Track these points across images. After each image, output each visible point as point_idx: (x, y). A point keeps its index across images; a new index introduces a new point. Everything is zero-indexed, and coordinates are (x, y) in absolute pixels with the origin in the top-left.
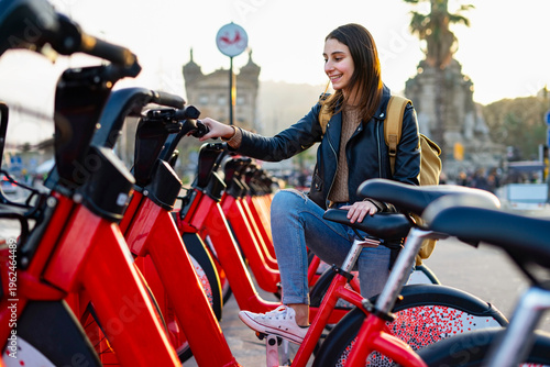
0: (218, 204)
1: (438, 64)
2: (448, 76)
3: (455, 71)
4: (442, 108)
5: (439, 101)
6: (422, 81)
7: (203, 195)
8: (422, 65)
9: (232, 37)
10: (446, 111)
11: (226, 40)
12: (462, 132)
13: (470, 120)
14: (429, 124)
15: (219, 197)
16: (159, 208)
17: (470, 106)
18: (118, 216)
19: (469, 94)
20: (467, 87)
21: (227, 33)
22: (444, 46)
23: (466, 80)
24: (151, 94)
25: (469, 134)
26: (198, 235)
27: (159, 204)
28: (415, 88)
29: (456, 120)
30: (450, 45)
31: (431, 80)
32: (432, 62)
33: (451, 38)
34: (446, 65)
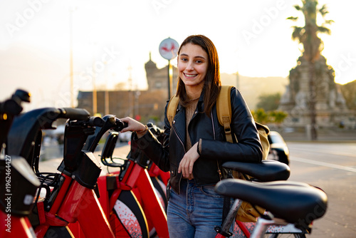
0: (146, 170)
1: (311, 60)
2: (317, 66)
3: (322, 63)
4: (314, 88)
5: (311, 83)
6: (300, 70)
7: (135, 164)
8: (300, 59)
9: (169, 47)
10: (316, 89)
11: (165, 49)
12: (328, 103)
13: (333, 95)
14: (306, 98)
15: (146, 165)
16: (84, 188)
17: (333, 86)
18: (26, 213)
19: (332, 78)
20: (330, 73)
21: (166, 45)
22: (314, 48)
23: (330, 69)
24: (58, 111)
25: (332, 104)
26: (132, 192)
27: (84, 185)
28: (296, 75)
29: (323, 95)
30: (318, 46)
31: (306, 69)
32: (307, 58)
33: (318, 41)
34: (316, 59)
